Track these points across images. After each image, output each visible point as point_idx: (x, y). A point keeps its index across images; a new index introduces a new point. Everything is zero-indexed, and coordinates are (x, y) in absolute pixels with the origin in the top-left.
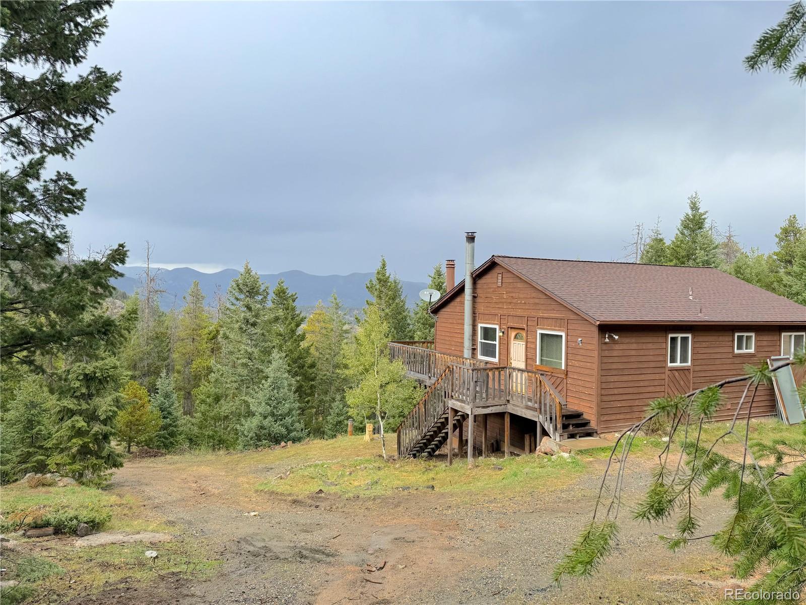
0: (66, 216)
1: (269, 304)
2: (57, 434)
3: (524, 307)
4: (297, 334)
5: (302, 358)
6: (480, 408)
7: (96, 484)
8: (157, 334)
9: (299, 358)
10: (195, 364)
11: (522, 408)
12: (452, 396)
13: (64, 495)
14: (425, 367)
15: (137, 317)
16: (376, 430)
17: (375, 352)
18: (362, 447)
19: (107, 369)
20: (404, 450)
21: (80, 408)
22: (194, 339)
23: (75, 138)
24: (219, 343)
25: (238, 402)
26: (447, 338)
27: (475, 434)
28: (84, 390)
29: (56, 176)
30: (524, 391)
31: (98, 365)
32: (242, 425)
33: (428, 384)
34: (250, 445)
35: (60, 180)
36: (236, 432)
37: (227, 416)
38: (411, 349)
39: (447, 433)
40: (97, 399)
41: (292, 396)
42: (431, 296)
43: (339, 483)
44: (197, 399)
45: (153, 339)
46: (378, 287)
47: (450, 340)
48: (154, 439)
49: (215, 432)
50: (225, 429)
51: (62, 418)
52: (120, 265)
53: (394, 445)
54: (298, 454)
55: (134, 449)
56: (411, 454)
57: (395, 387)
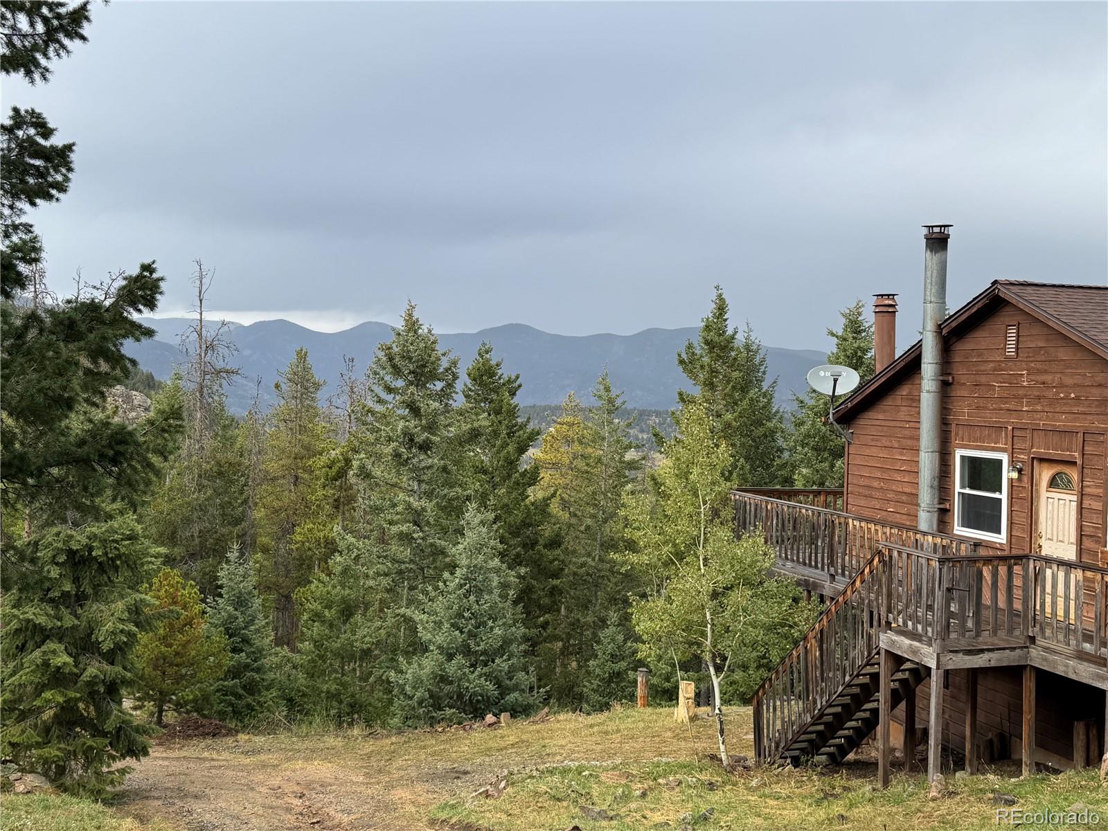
0: (33, 204)
1: (459, 401)
2: (14, 678)
3: (1075, 410)
4: (521, 470)
5: (530, 525)
6: (961, 655)
7: (92, 792)
8: (221, 466)
9: (526, 524)
10: (300, 533)
11: (1068, 658)
12: (888, 623)
13: (27, 812)
14: (820, 551)
15: (180, 426)
16: (705, 697)
17: (699, 513)
18: (669, 734)
19: (116, 541)
20: (770, 747)
21: (59, 624)
22: (297, 478)
23: (51, 36)
24: (351, 487)
25: (390, 621)
26: (875, 484)
27: (947, 716)
28: (68, 587)
29: (11, 118)
30: (1072, 616)
31: (97, 532)
32: (401, 672)
33: (827, 592)
34: (418, 718)
35: (19, 128)
36: (388, 686)
37: (369, 649)
38: (786, 509)
39: (875, 712)
40: (95, 607)
41: (510, 612)
42: (835, 381)
43: (618, 815)
44: (305, 610)
45: (211, 478)
46: (706, 360)
47: (882, 488)
48: (212, 698)
49: (343, 685)
50: (364, 678)
51: (24, 645)
52: (145, 310)
53: (747, 733)
54: (523, 742)
55: (170, 717)
56: (786, 758)
57: (748, 597)
